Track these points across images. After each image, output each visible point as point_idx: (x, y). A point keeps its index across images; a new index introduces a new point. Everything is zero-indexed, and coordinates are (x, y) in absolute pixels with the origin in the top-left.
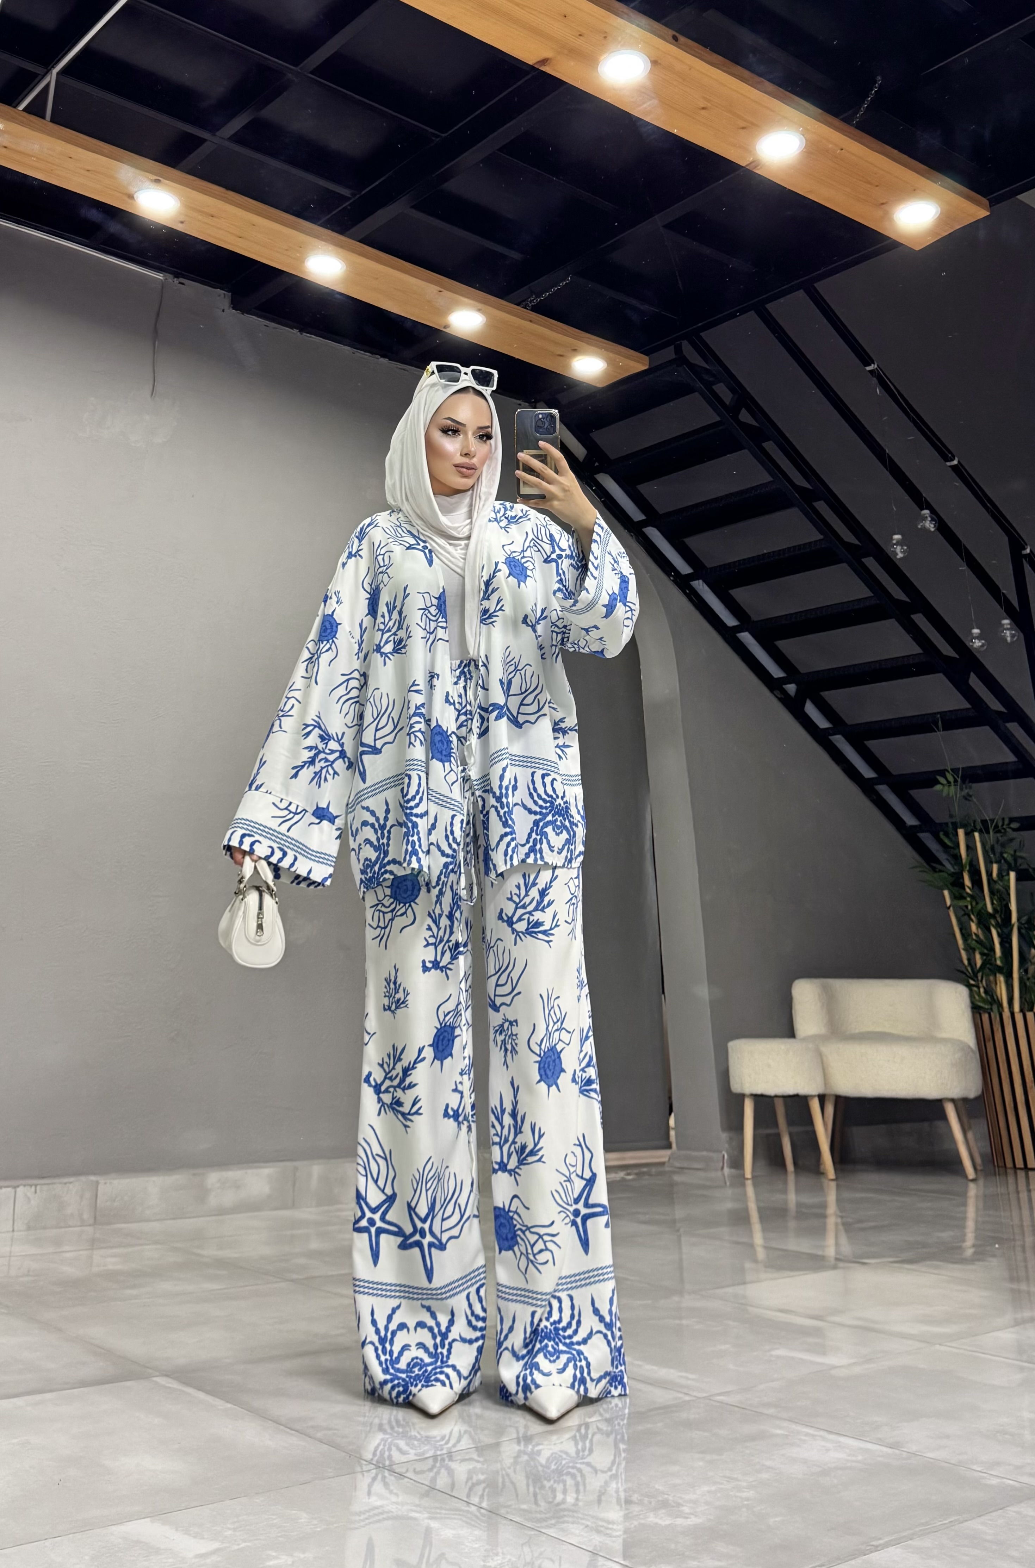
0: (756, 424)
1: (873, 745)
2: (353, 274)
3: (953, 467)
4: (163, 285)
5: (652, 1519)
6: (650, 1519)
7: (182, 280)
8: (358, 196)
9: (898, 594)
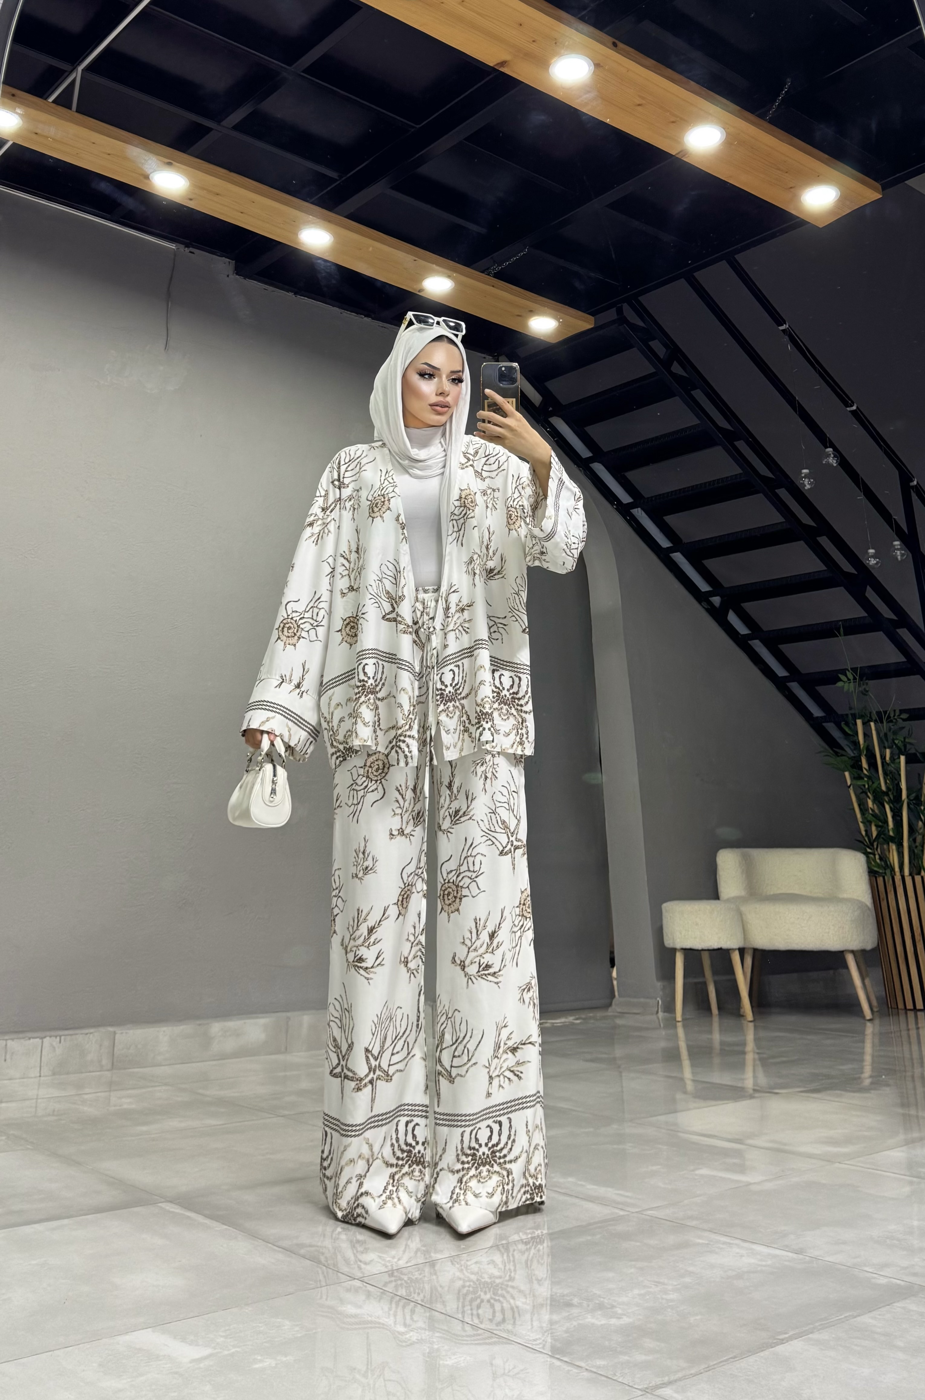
0: (685, 374)
1: (785, 648)
2: (339, 245)
3: (852, 412)
4: (175, 254)
5: (590, 1319)
6: (587, 1320)
7: (191, 249)
8: (344, 179)
9: (806, 520)
